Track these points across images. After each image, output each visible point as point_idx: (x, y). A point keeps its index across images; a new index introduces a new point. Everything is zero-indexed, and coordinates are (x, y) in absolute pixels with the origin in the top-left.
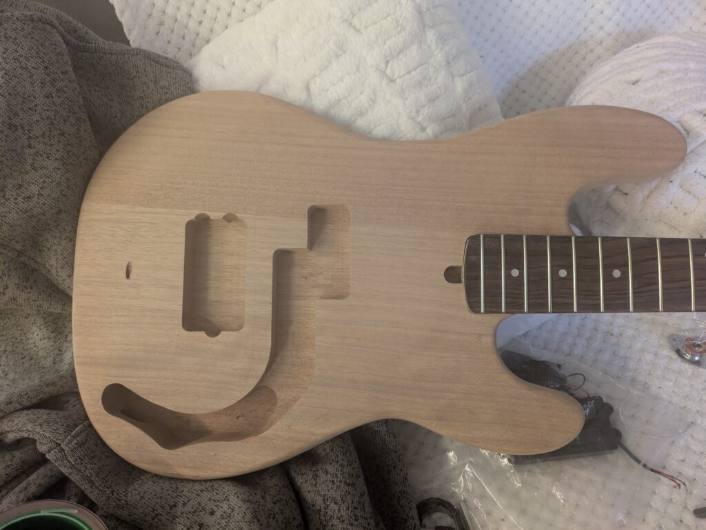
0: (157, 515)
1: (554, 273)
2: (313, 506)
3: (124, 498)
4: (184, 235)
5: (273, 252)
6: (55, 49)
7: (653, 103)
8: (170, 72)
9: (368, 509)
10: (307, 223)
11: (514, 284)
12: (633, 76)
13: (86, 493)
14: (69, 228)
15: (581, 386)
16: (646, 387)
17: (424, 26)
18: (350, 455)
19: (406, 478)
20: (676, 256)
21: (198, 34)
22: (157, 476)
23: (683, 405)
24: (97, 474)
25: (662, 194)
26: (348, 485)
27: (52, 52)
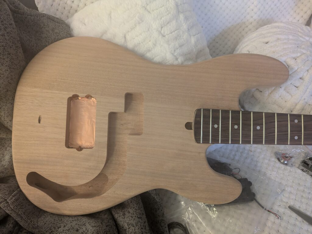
0: (52, 231)
1: (232, 127)
2: (123, 227)
3: (36, 224)
4: (67, 104)
5: (108, 113)
6: (6, 12)
7: (274, 53)
8: (60, 26)
9: (148, 228)
10: (124, 100)
11: (215, 131)
12: (266, 40)
13: (18, 222)
14: (11, 98)
15: (238, 173)
16: (265, 174)
17: (178, 12)
18: (140, 204)
19: (164, 214)
20: (283, 121)
21: (71, 7)
22: (52, 214)
23: (280, 182)
24: (24, 213)
25: (276, 93)
26: (139, 218)
27: (4, 13)
